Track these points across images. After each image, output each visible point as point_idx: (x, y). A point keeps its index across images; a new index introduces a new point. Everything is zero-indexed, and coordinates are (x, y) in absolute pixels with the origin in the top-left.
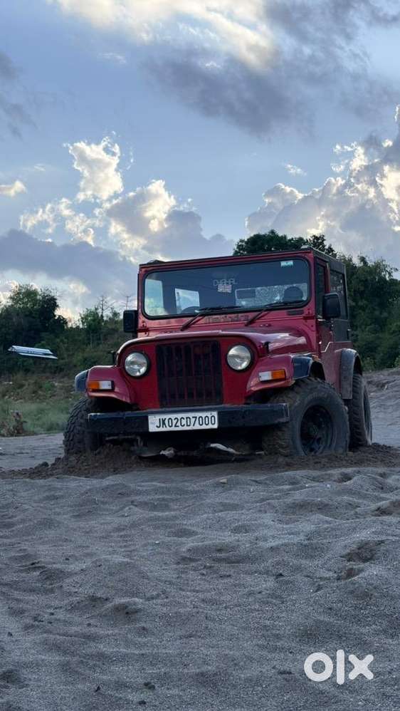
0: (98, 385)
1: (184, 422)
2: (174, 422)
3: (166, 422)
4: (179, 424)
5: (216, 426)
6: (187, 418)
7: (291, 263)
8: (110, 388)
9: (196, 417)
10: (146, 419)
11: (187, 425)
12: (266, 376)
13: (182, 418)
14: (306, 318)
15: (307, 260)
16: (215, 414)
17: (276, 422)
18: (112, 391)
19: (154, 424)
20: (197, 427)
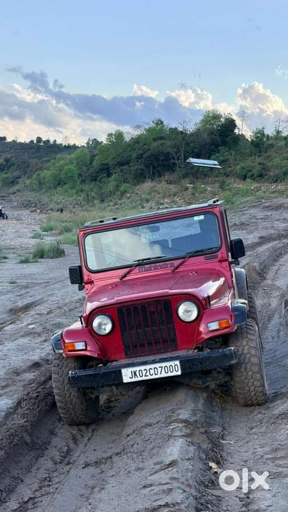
0: (74, 346)
1: (152, 372)
2: (144, 372)
3: (137, 373)
4: (148, 374)
5: (179, 373)
6: (154, 368)
7: (202, 217)
8: (84, 348)
9: (162, 367)
10: (120, 372)
11: (155, 374)
12: (214, 326)
13: (150, 369)
14: (220, 261)
15: (215, 214)
16: (177, 362)
17: (228, 364)
18: (86, 350)
19: (127, 375)
20: (164, 375)
